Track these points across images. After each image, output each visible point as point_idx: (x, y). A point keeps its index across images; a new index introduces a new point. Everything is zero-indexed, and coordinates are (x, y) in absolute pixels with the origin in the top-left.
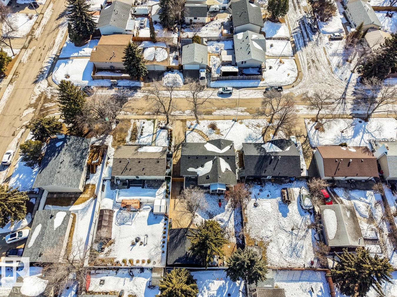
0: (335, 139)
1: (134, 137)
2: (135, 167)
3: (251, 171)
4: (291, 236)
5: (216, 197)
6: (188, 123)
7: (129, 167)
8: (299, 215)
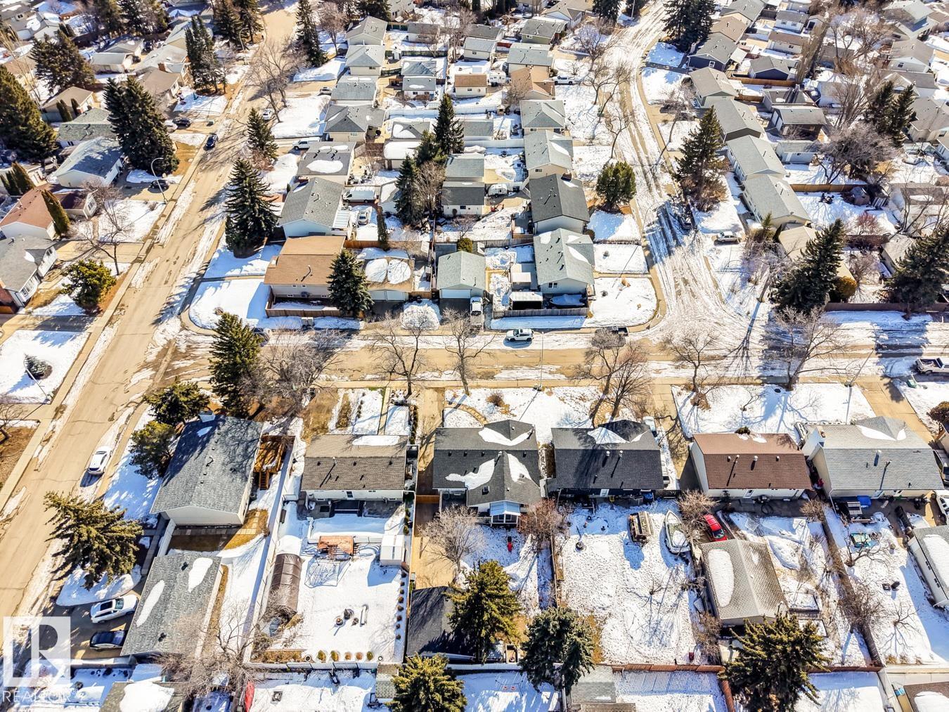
0: (730, 423)
1: (344, 421)
2: (347, 473)
3: (568, 480)
4: (648, 605)
5: (503, 534)
6: (449, 395)
7: (334, 474)
8: (664, 566)
